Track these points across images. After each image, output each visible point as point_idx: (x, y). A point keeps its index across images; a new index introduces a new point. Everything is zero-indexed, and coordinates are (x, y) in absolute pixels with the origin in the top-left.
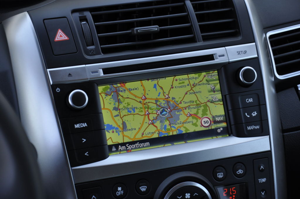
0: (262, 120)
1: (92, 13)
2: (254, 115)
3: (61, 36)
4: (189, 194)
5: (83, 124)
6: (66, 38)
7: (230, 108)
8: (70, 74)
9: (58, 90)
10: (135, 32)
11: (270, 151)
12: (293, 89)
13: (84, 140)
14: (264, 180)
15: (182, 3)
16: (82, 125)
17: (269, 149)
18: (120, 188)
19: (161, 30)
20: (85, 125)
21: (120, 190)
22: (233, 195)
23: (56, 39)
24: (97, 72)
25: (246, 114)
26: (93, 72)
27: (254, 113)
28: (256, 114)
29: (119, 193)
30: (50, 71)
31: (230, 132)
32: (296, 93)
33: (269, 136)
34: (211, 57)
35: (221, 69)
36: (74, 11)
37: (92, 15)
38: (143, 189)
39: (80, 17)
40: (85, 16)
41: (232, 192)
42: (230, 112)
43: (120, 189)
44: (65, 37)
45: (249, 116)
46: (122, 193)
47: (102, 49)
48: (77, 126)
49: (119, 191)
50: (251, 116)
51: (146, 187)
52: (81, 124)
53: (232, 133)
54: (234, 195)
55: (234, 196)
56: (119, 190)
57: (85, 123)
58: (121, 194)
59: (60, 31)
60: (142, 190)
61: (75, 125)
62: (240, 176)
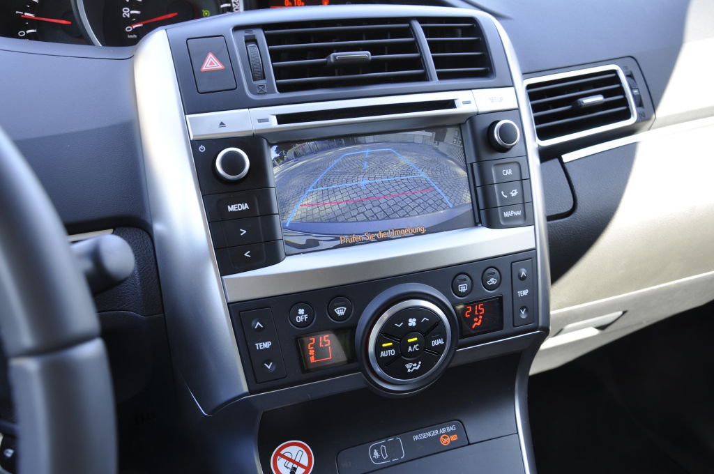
0: (525, 202)
1: (266, 32)
2: (513, 195)
3: (212, 63)
4: (415, 320)
5: (242, 206)
6: (220, 66)
7: (478, 184)
8: (222, 124)
9: (202, 148)
10: (332, 60)
11: (535, 249)
12: (556, 160)
13: (242, 232)
14: (525, 292)
15: (407, 25)
16: (240, 207)
17: (533, 246)
18: (303, 310)
19: (373, 60)
20: (245, 207)
21: (303, 313)
22: (479, 315)
23: (204, 68)
24: (267, 120)
25: (502, 193)
26: (260, 121)
27: (514, 192)
28: (516, 193)
29: (301, 319)
30: (189, 118)
31: (477, 221)
32: (560, 167)
33: (533, 227)
34: (450, 104)
35: (465, 123)
36: (237, 28)
37: (266, 36)
38: (340, 312)
39: (246, 37)
40: (254, 36)
41: (479, 311)
42: (479, 190)
43: (301, 311)
44: (217, 65)
45: (506, 197)
46: (306, 318)
47: (278, 85)
48: (232, 208)
49: (300, 315)
50: (509, 195)
51: (345, 309)
52: (239, 205)
53: (480, 222)
54: (481, 315)
55: (481, 317)
56: (300, 313)
57: (246, 204)
58: (304, 320)
59: (210, 55)
60: (338, 313)
61: (229, 207)
62: (492, 288)
